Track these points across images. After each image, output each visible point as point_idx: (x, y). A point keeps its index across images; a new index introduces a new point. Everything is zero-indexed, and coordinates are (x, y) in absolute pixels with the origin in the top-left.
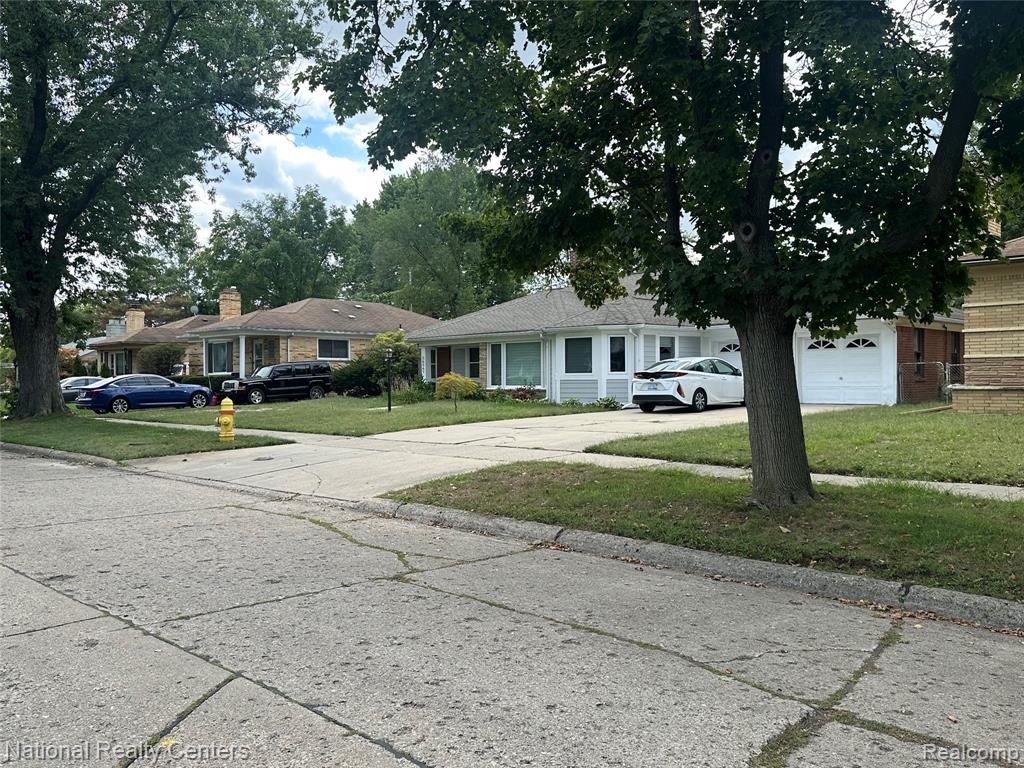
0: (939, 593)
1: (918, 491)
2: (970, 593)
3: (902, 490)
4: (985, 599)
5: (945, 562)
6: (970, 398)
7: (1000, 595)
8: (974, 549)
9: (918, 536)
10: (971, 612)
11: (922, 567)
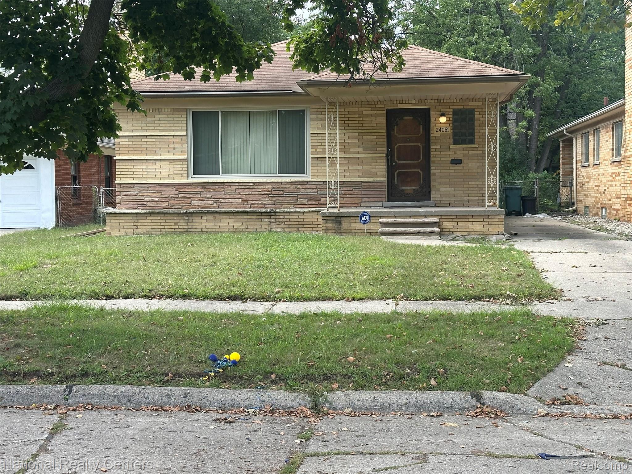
0: (95, 389)
1: (77, 309)
2: (118, 385)
3: (64, 309)
4: (129, 387)
5: (100, 364)
6: (121, 221)
7: (139, 382)
8: (121, 351)
9: (79, 346)
10: (119, 400)
11: (82, 370)
